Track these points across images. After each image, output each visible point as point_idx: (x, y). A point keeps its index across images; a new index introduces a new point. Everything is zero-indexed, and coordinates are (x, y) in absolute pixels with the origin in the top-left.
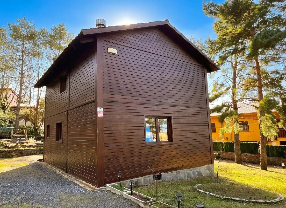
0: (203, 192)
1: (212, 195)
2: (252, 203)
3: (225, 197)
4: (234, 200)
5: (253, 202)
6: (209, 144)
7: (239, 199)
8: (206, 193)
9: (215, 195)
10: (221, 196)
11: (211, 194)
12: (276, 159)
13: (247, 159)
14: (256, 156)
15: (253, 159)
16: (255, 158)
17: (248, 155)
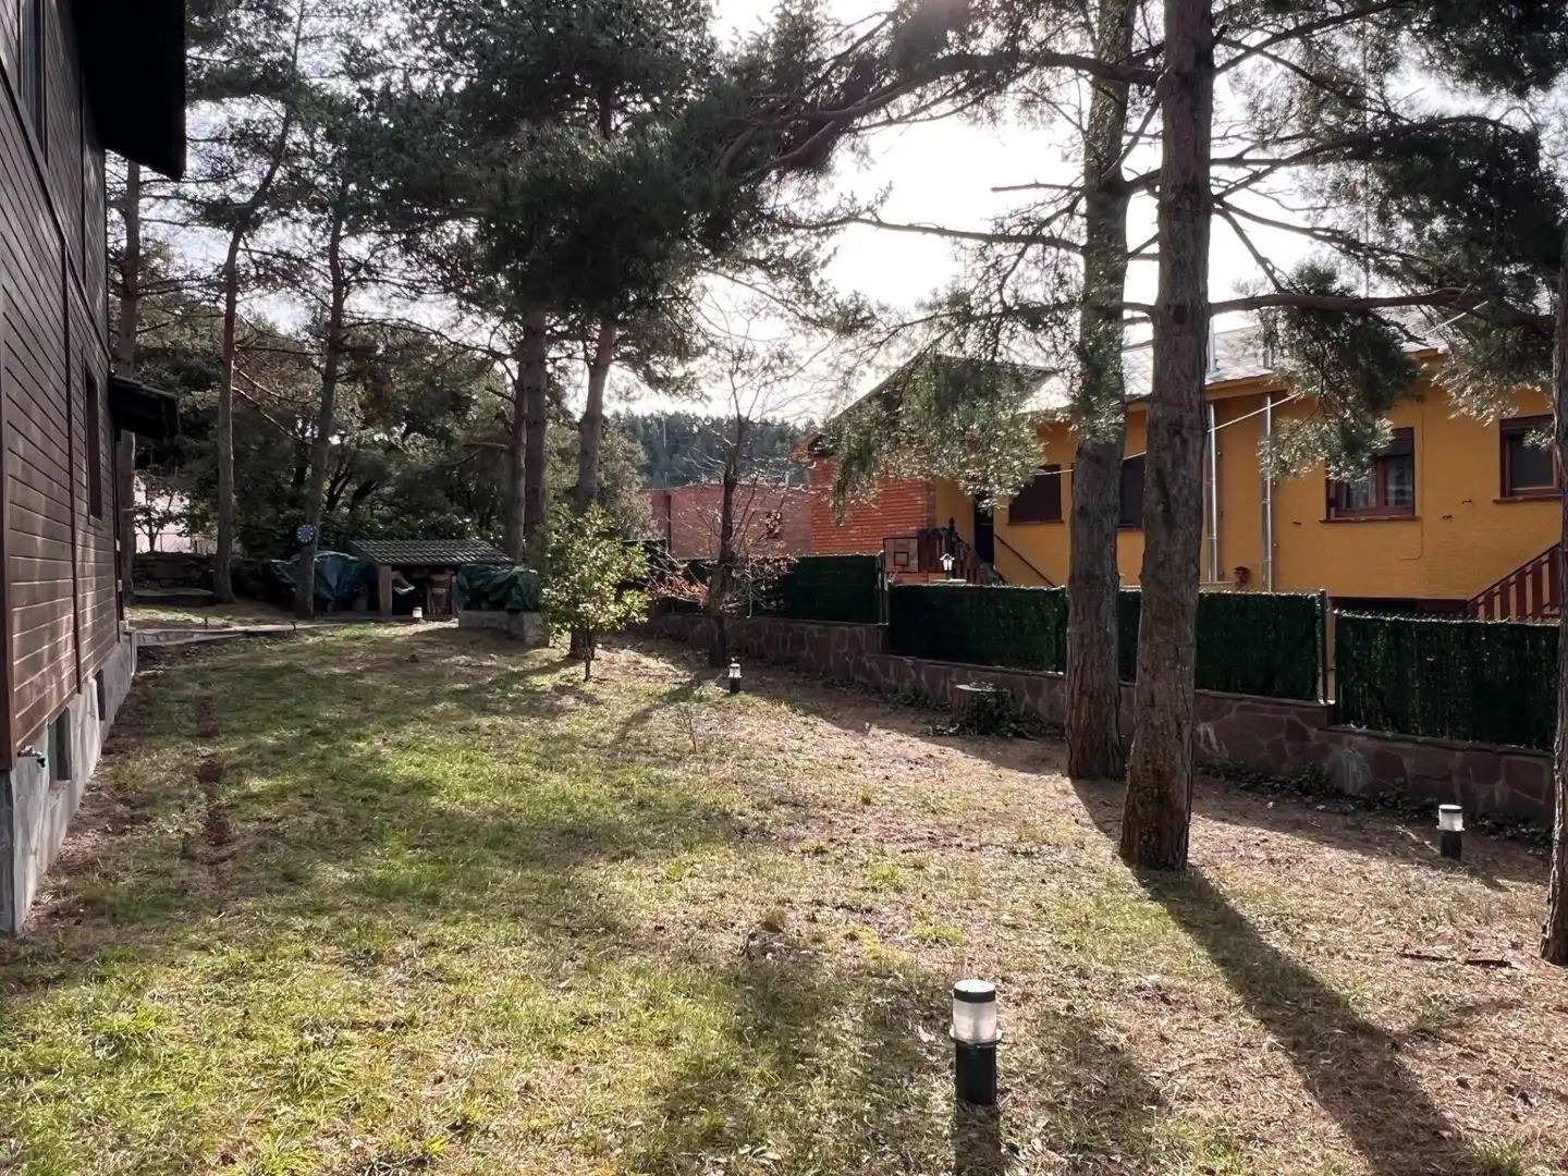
12: (1458, 754)
13: (1216, 747)
14: (1291, 723)
15: (1265, 743)
16: (1282, 735)
17: (1230, 710)
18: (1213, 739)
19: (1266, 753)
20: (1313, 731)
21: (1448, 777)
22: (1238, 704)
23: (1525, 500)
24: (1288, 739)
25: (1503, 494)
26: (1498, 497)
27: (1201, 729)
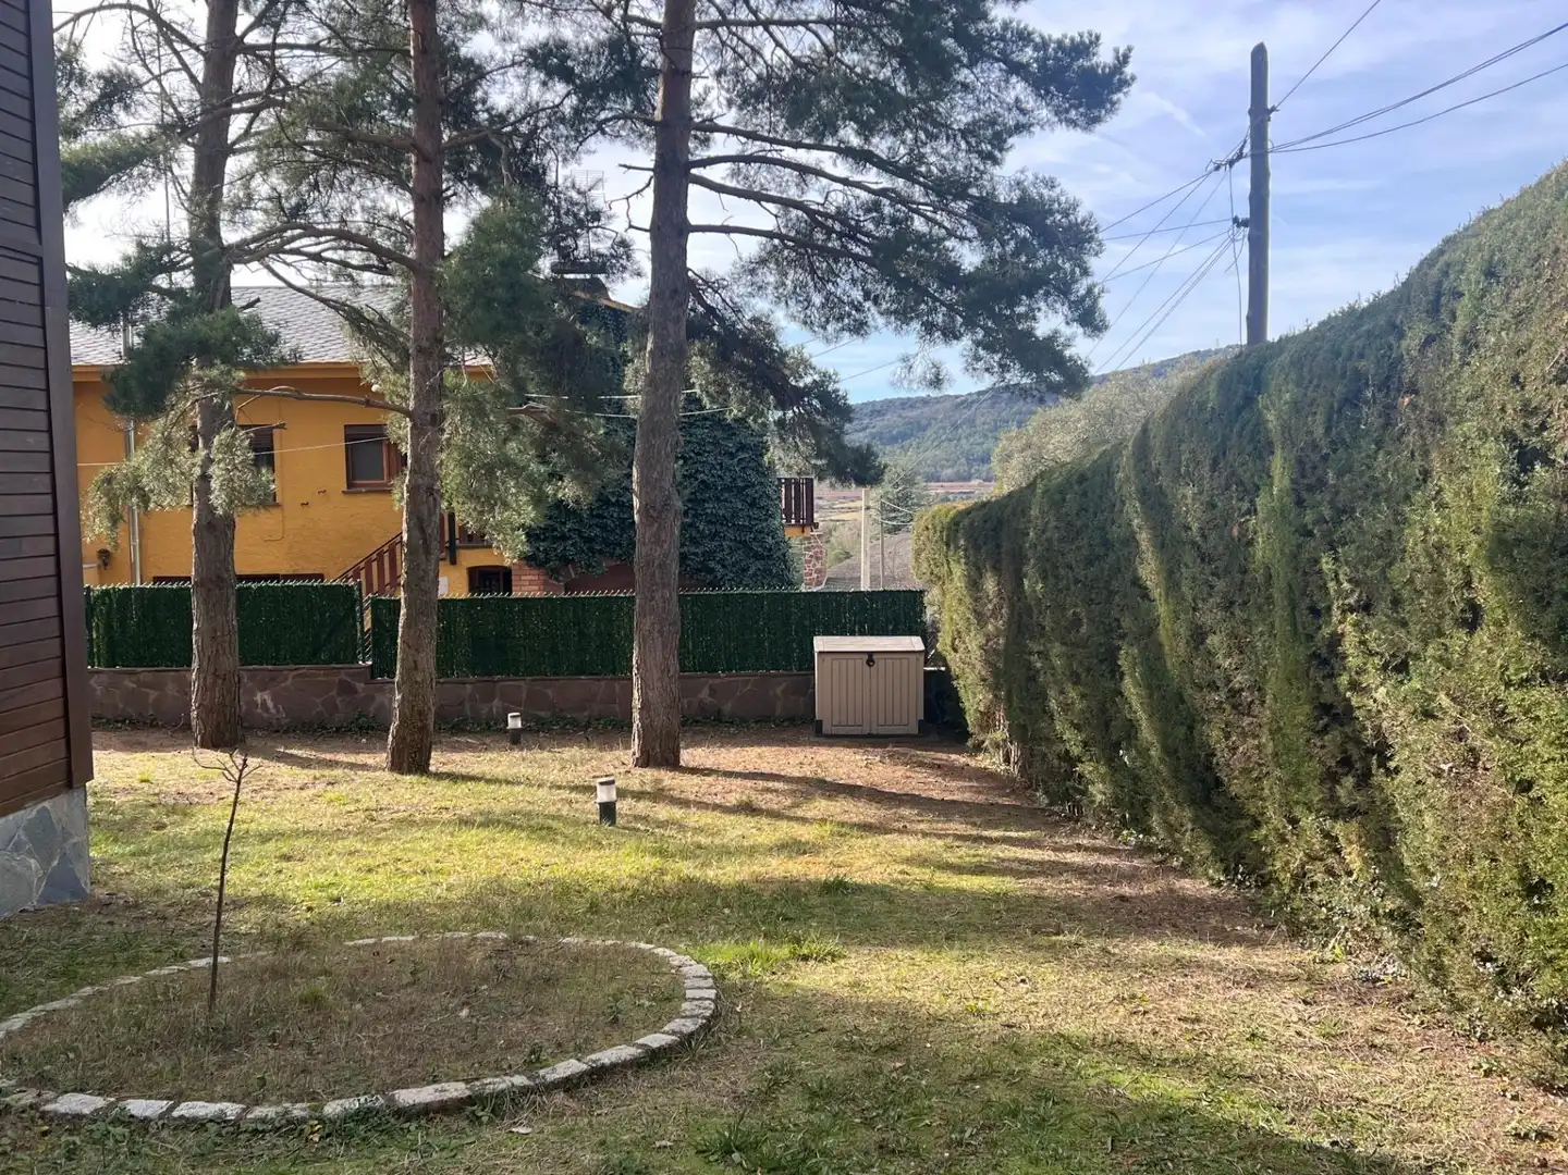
0: (95, 1116)
1: (198, 1124)
2: (559, 1097)
3: (332, 1108)
4: (425, 1112)
5: (569, 1085)
6: (50, 607)
7: (456, 1090)
8: (129, 1120)
9: (231, 1109)
10: (298, 1110)
11: (186, 1109)
12: (468, 686)
13: (273, 711)
14: (342, 682)
15: (318, 701)
16: (334, 693)
17: (286, 679)
18: (270, 704)
19: (320, 708)
20: (360, 686)
21: (461, 704)
22: (295, 673)
23: (368, 492)
24: (339, 694)
25: (350, 485)
26: (345, 489)
27: (258, 698)
